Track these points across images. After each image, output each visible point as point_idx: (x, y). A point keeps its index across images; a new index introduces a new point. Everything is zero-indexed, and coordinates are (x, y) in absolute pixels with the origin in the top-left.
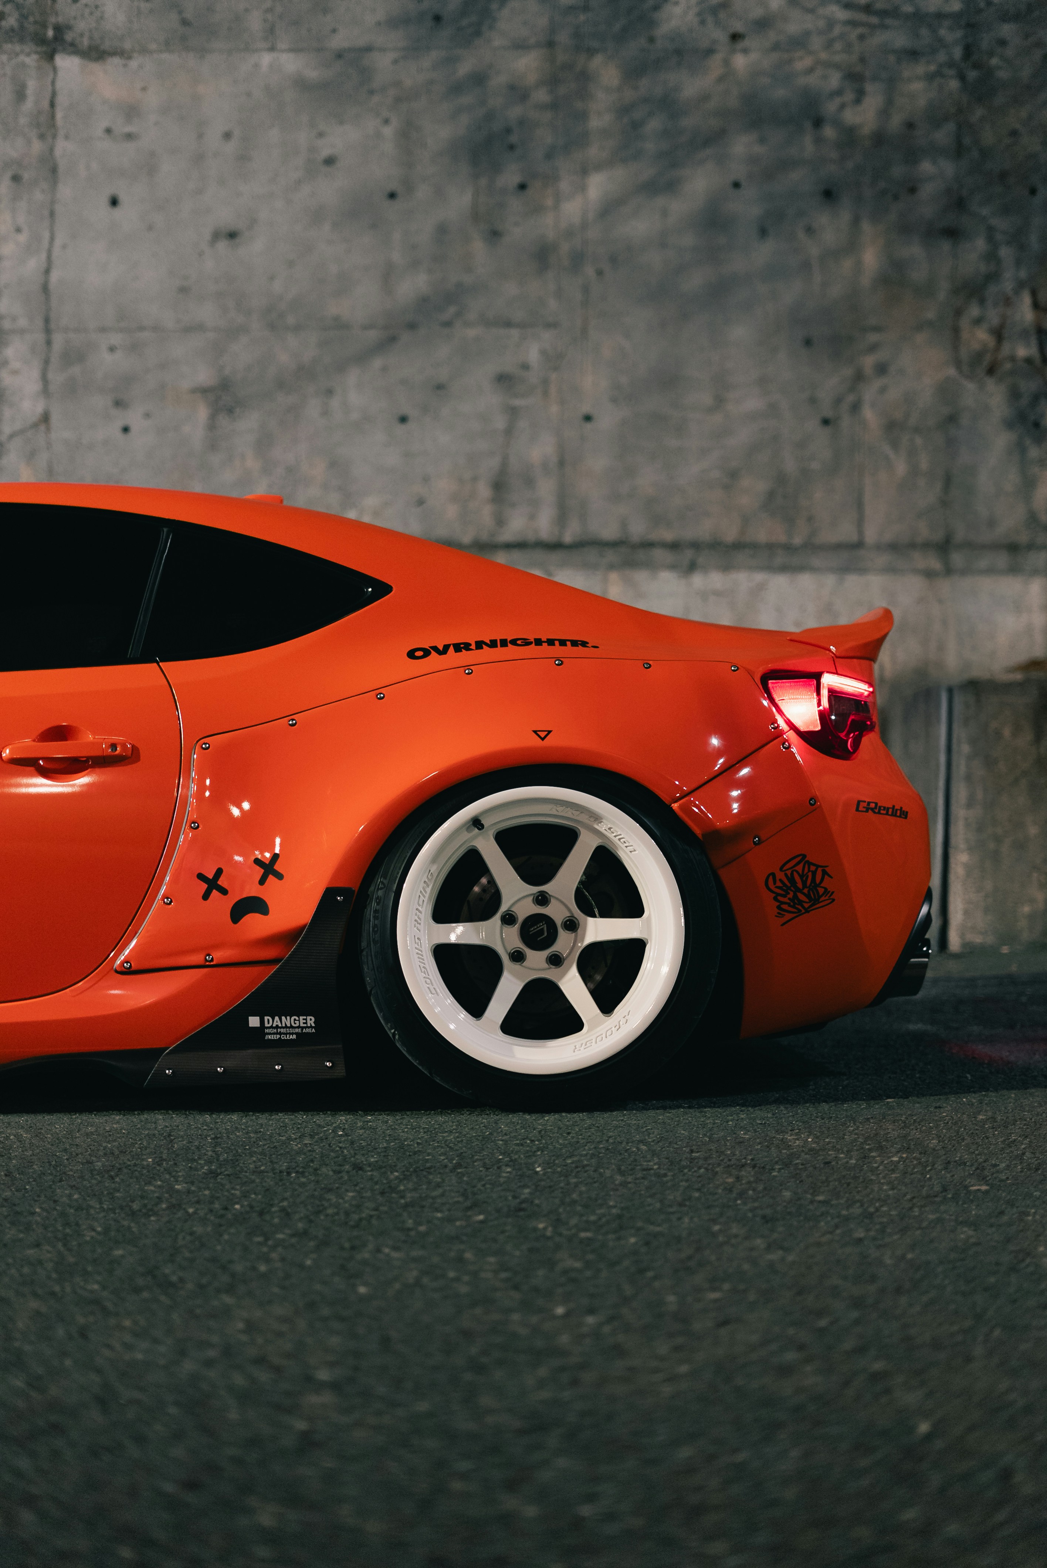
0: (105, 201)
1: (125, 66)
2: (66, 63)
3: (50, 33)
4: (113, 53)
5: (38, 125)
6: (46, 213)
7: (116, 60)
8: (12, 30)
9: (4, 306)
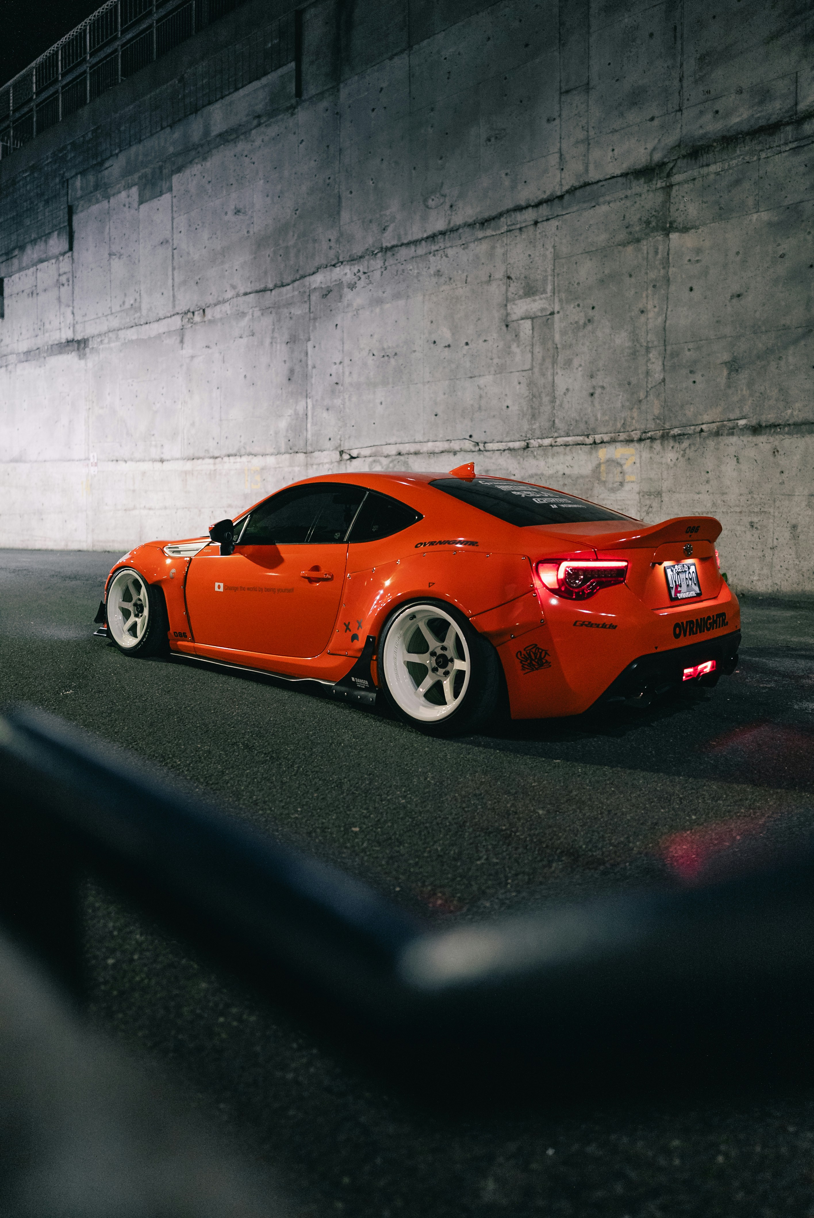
0: (688, 290)
1: (696, 232)
2: (674, 236)
3: (668, 225)
4: (692, 228)
5: (663, 263)
6: (665, 299)
7: (693, 230)
8: (654, 227)
9: (650, 337)
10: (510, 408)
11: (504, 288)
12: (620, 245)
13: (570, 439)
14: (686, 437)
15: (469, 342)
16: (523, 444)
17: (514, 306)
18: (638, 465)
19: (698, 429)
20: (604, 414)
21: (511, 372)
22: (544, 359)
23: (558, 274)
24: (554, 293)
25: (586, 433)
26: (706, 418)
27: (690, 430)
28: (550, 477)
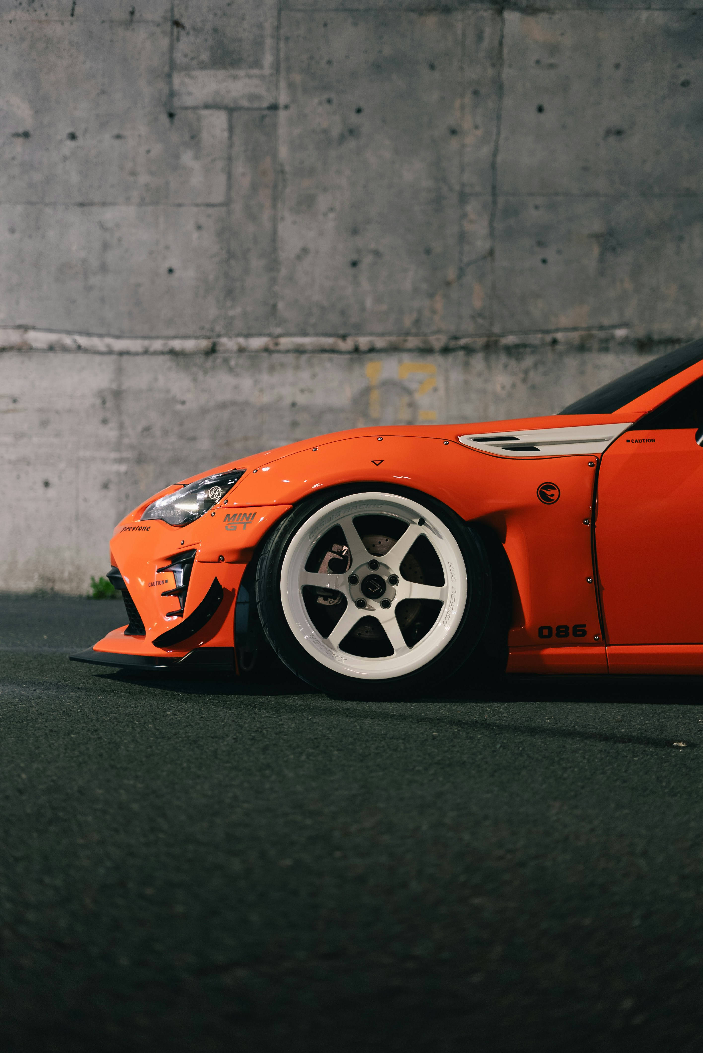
0: (534, 108)
1: (550, 18)
2: (511, 17)
4: (542, 10)
5: (491, 58)
6: (495, 116)
7: (544, 15)
9: (466, 177)
10: (177, 274)
11: (165, 42)
12: (413, 11)
13: (306, 341)
14: (528, 350)
15: (79, 134)
16: (204, 344)
17: (187, 80)
18: (442, 392)
19: (548, 338)
20: (378, 300)
21: (180, 205)
22: (254, 188)
23: (287, 39)
24: (278, 70)
25: (341, 332)
26: (564, 321)
27: (535, 339)
28: (263, 409)
